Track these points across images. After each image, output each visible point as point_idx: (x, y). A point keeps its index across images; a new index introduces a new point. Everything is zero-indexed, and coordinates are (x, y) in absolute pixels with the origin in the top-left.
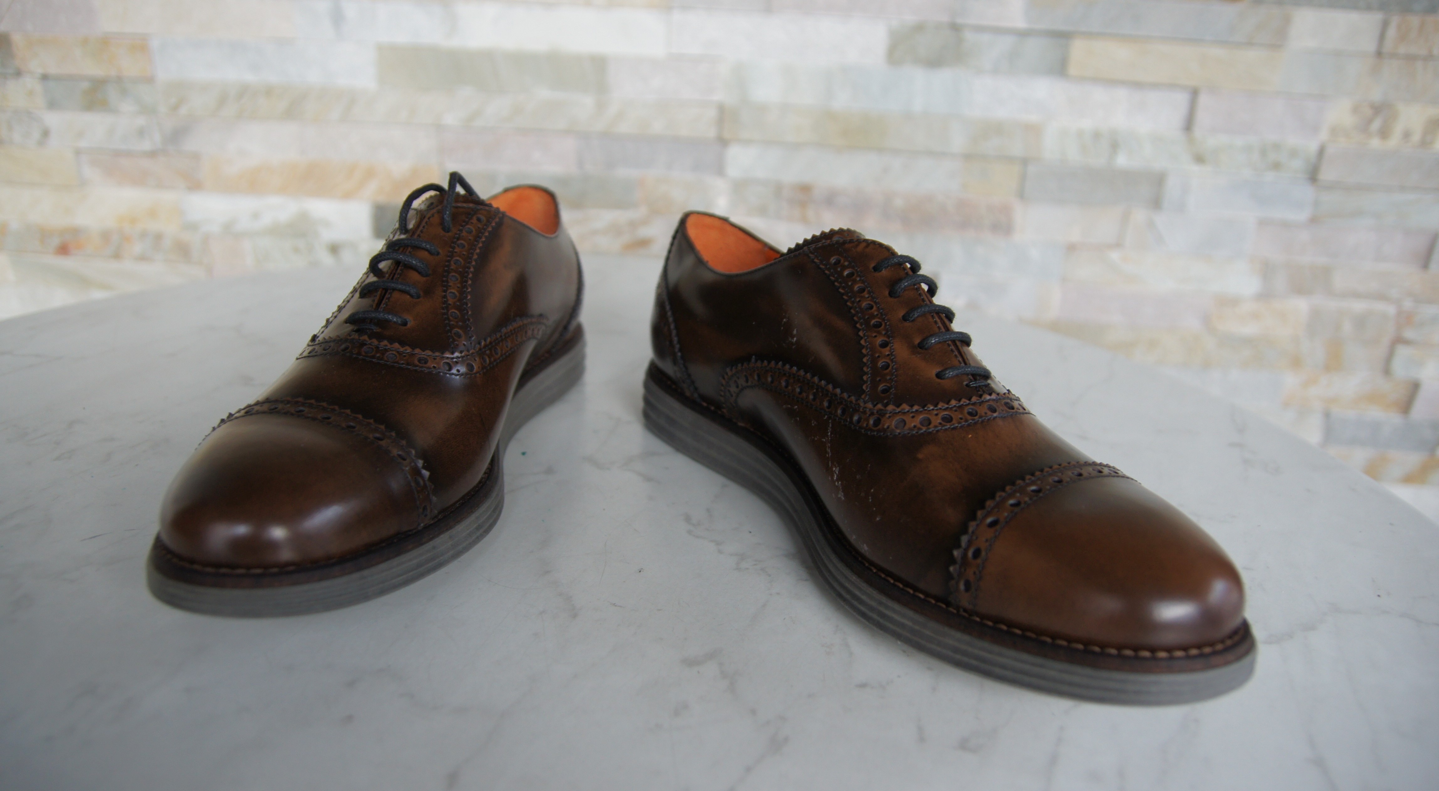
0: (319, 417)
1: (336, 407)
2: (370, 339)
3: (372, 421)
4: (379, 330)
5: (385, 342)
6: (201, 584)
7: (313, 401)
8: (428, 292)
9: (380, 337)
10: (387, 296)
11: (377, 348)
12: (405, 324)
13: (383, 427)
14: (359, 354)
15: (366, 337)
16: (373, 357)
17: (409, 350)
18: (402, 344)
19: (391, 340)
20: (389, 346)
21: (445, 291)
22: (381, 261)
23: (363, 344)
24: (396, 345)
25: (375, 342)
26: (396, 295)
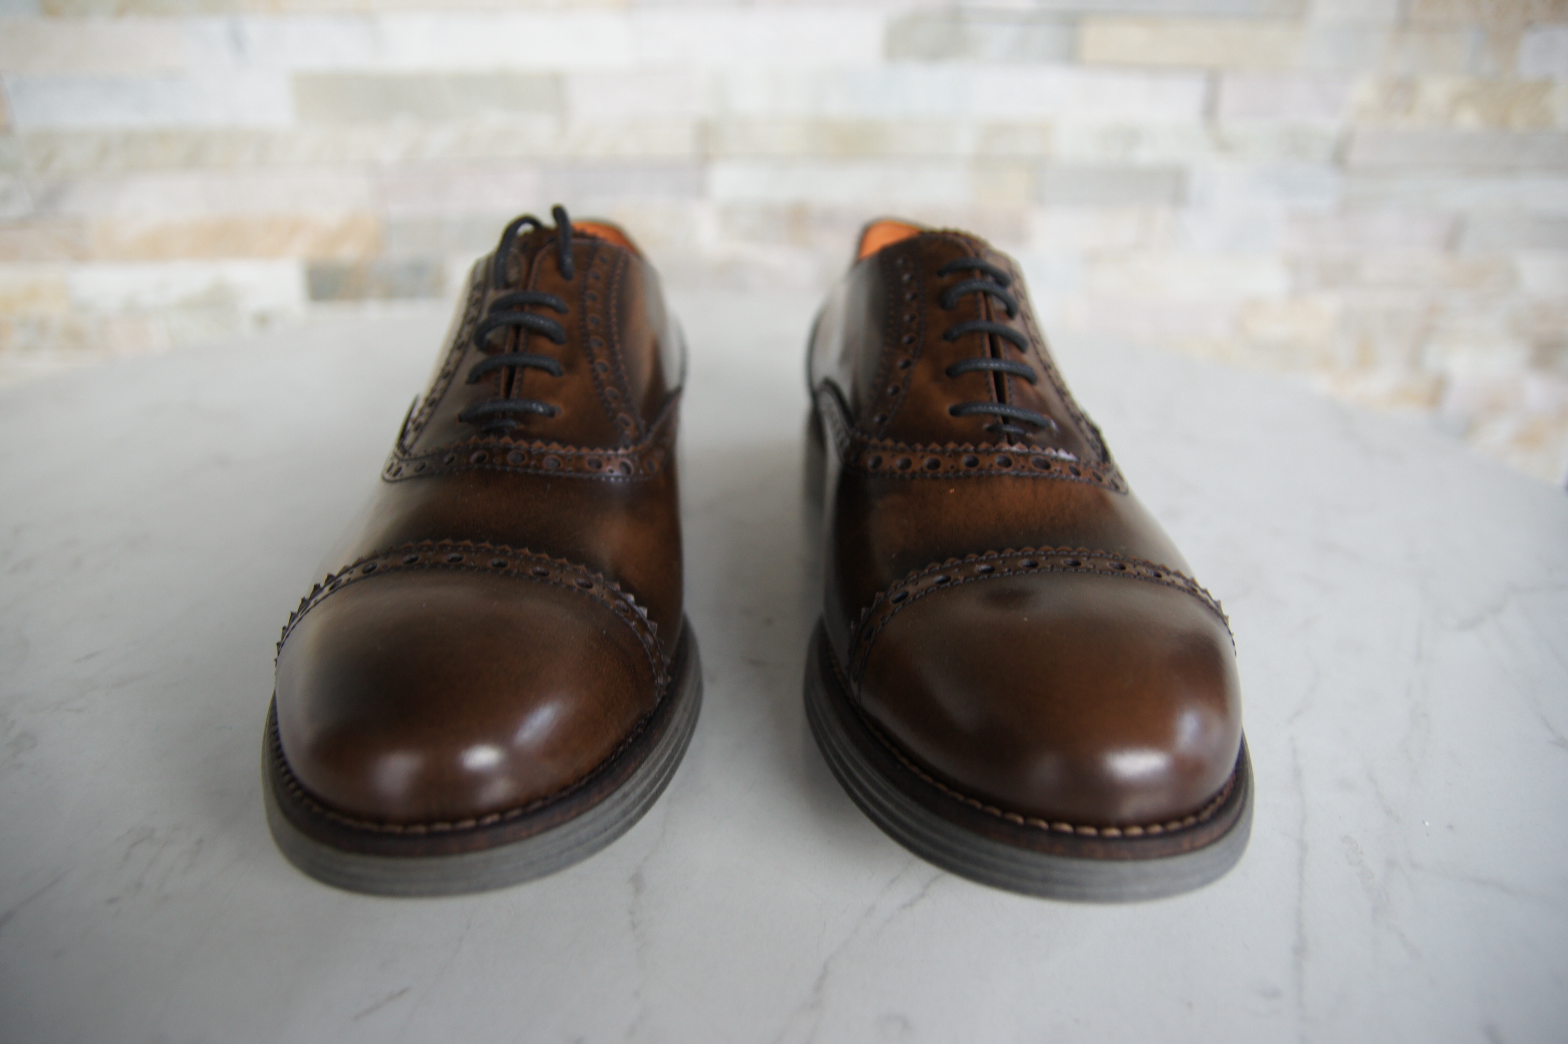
0: (489, 564)
1: (507, 547)
2: (515, 441)
3: (565, 560)
4: (522, 427)
5: (538, 444)
6: (409, 854)
7: (468, 542)
8: (570, 365)
9: (530, 437)
10: (517, 376)
11: (529, 452)
12: (552, 414)
13: (582, 567)
14: (504, 464)
15: (507, 439)
16: (527, 466)
17: (572, 450)
18: (563, 442)
19: (547, 439)
20: (544, 449)
21: (592, 362)
22: (489, 329)
23: (506, 450)
24: (555, 446)
25: (524, 444)
26: (530, 374)
